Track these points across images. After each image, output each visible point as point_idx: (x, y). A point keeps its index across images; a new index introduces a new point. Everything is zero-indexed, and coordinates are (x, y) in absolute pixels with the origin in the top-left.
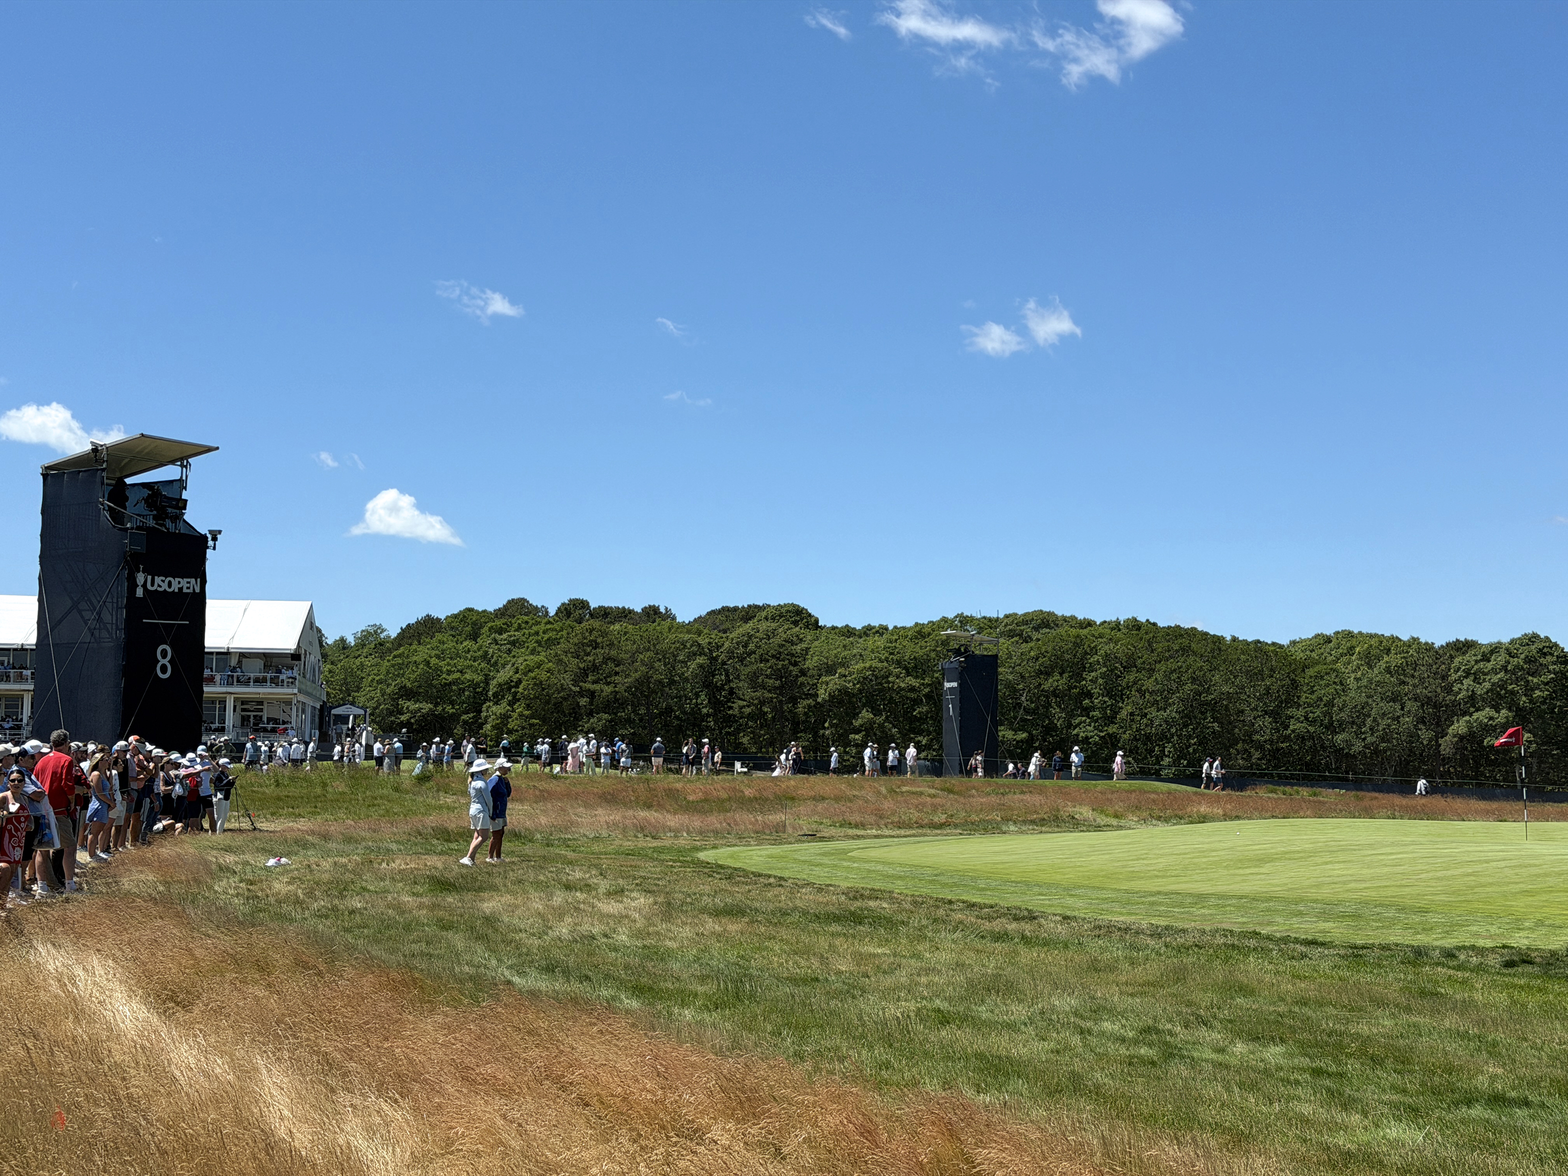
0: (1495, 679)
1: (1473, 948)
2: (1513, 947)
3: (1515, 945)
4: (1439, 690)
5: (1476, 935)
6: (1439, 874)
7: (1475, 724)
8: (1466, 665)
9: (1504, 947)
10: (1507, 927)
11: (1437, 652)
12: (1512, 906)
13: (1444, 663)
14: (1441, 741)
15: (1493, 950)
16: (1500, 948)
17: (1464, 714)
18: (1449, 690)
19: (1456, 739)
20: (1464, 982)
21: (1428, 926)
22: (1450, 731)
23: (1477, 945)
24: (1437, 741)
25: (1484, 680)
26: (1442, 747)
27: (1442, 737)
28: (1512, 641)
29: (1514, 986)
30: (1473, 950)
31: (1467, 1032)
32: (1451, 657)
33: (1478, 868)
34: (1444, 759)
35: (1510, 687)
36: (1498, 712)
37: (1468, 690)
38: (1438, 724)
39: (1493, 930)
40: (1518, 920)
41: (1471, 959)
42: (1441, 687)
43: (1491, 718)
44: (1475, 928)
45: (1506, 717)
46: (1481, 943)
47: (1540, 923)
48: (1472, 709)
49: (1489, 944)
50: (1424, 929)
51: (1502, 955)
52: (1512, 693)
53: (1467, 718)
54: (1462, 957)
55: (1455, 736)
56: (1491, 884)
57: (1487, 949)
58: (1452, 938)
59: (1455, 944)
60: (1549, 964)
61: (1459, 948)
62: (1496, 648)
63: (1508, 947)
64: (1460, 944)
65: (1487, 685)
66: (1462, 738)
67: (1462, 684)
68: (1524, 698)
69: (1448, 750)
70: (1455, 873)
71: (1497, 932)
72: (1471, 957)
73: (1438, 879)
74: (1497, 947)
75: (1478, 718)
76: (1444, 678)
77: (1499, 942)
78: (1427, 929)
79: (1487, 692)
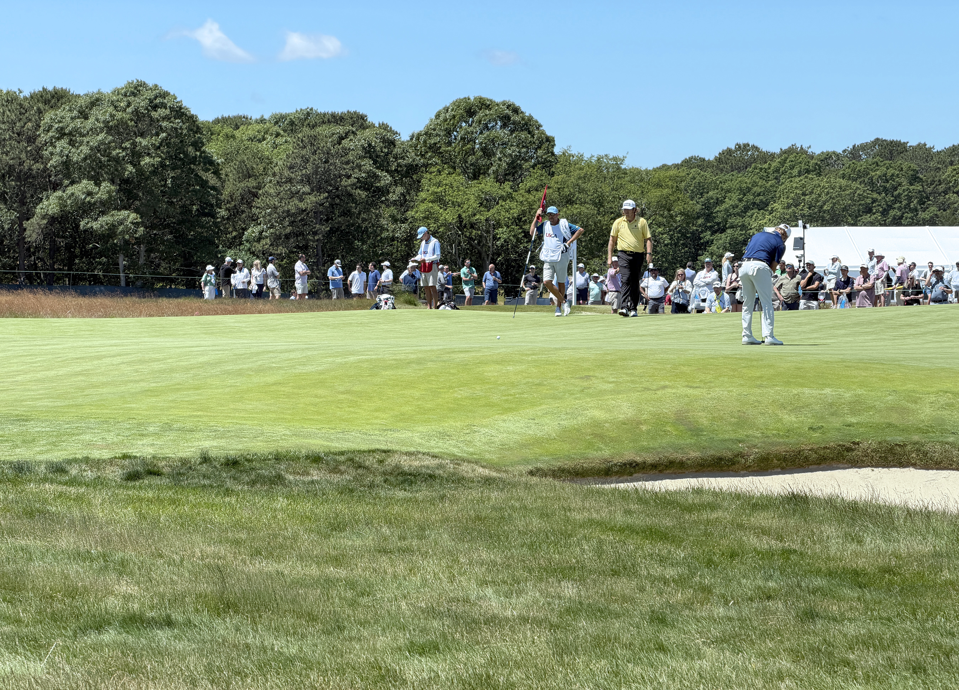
0: (95, 140)
1: (87, 460)
2: (135, 457)
3: (138, 455)
4: (23, 156)
5: (89, 445)
6: (39, 375)
7: (69, 202)
8: (60, 122)
9: (125, 457)
10: (127, 433)
11: (21, 105)
12: (132, 409)
13: (30, 120)
14: (25, 224)
15: (111, 461)
16: (120, 458)
17: (56, 187)
18: (37, 156)
19: (45, 222)
20: (79, 499)
21: (30, 438)
22: (38, 210)
23: (92, 456)
24: (21, 225)
25: (81, 143)
26: (28, 233)
27: (28, 219)
28: (117, 92)
29: (141, 500)
30: (87, 463)
31: (88, 552)
32: (40, 111)
33: (87, 366)
34: (28, 249)
35: (114, 153)
36: (98, 184)
37: (61, 155)
38: (23, 203)
39: (111, 437)
40: (140, 424)
41: (85, 474)
42: (27, 152)
43: (89, 194)
44: (87, 437)
45: (108, 192)
46: (96, 454)
47: (167, 427)
48: (66, 182)
49: (106, 455)
50: (24, 441)
51: (123, 467)
52: (117, 160)
53: (59, 193)
54: (74, 472)
55: (43, 217)
56: (104, 384)
57: (104, 461)
58: (59, 450)
59: (65, 457)
60: (179, 474)
61: (69, 462)
62: (97, 100)
63: (129, 457)
64: (71, 457)
65: (85, 150)
66: (53, 220)
67: (55, 147)
68: (130, 168)
69: (34, 236)
70: (60, 373)
71: (115, 440)
72: (85, 471)
73: (38, 380)
74: (115, 457)
75: (73, 194)
76: (31, 140)
77: (119, 452)
78: (29, 442)
79: (85, 159)
